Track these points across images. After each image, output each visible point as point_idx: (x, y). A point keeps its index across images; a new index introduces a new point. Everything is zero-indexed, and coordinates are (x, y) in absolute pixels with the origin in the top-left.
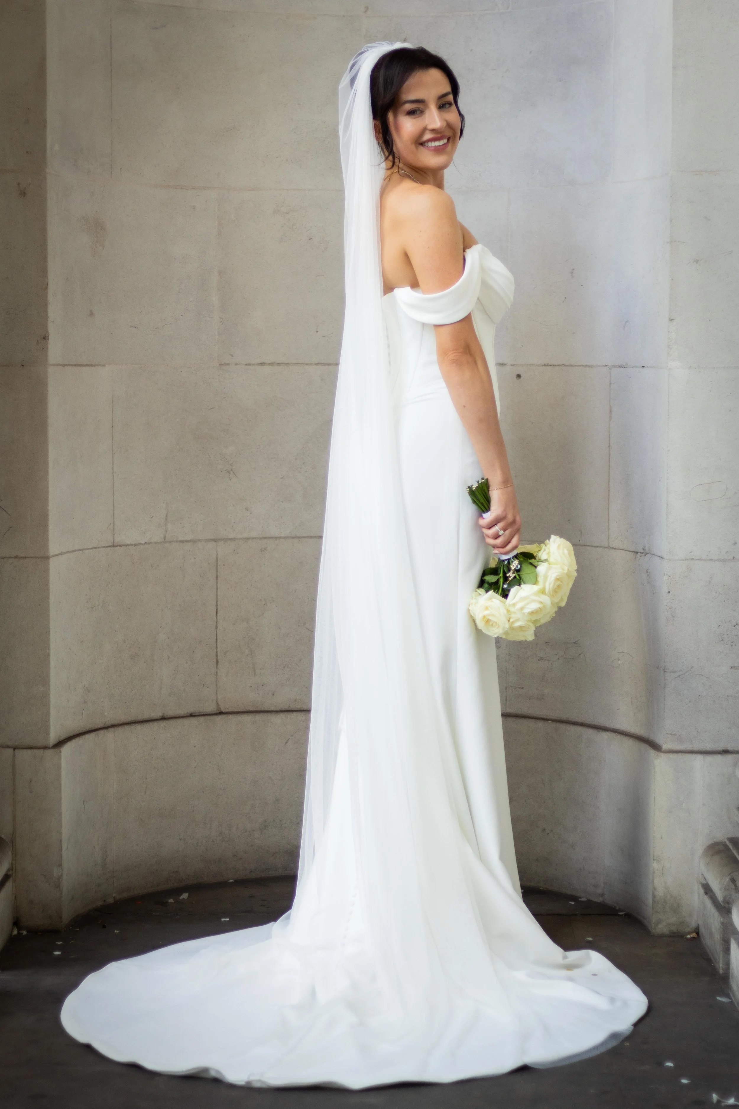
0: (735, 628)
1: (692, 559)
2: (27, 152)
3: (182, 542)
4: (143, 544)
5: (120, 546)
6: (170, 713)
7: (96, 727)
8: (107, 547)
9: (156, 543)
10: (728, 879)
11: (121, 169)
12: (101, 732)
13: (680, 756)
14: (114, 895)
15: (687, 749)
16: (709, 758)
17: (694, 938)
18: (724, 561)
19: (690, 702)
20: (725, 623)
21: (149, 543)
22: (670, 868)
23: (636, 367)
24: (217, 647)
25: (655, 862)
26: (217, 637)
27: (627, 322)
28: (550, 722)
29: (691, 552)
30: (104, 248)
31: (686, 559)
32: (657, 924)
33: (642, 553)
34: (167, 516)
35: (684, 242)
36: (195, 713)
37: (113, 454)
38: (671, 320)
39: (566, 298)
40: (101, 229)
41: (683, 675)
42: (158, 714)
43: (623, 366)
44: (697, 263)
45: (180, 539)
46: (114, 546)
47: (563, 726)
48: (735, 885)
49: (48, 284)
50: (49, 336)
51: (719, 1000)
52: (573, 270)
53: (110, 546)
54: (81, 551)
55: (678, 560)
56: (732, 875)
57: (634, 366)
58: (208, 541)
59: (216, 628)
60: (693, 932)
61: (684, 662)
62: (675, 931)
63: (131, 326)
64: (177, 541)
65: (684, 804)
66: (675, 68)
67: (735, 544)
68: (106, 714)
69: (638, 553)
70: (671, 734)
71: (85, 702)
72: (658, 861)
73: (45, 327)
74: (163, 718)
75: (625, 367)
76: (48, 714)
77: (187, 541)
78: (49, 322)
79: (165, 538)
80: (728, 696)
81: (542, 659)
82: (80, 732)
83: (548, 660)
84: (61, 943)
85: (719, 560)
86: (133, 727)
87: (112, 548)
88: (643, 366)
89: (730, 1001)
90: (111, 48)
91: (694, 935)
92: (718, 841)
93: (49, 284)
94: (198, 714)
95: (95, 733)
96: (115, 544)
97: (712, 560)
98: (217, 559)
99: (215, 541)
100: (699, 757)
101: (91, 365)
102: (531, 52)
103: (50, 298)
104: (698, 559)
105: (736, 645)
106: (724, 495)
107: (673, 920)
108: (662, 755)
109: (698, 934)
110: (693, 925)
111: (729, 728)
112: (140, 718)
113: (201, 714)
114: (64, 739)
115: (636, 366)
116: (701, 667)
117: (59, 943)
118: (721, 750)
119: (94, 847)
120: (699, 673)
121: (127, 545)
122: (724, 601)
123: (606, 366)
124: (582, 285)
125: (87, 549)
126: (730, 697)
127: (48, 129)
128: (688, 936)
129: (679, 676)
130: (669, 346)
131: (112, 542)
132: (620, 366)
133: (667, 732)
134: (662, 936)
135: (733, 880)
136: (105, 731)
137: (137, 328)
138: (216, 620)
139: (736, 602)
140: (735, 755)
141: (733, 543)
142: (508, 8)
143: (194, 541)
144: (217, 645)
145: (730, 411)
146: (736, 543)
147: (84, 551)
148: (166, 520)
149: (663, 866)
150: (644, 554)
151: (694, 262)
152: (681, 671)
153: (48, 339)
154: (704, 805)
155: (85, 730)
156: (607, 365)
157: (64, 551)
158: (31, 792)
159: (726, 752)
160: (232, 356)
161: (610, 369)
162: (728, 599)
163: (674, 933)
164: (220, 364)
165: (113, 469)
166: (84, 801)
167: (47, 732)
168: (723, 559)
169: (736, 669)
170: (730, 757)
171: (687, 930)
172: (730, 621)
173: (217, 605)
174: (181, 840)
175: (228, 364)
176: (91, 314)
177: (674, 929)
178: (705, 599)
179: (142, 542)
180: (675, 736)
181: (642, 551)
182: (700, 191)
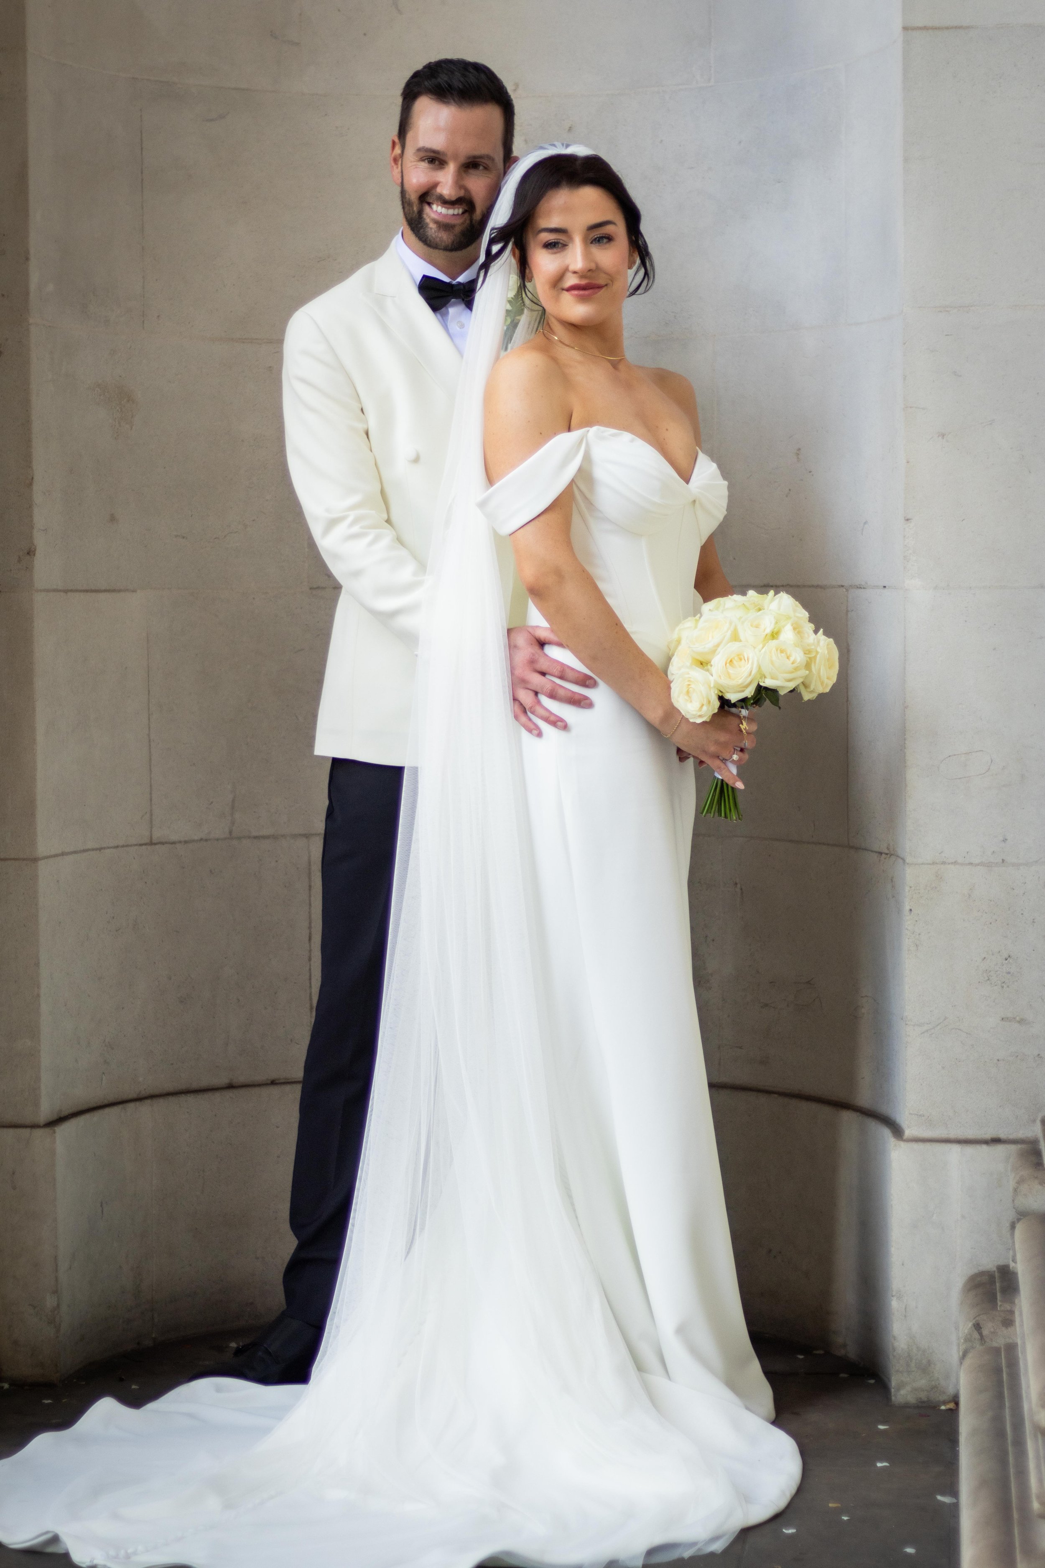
0: (1007, 962)
1: (944, 863)
2: (3, 295)
3: (255, 837)
4: (196, 841)
5: (162, 843)
6: (242, 1079)
7: (125, 1097)
8: (141, 845)
9: (217, 840)
10: (970, 1325)
11: (158, 316)
12: (131, 1106)
13: (928, 1146)
14: (154, 1336)
15: (940, 1136)
16: (970, 1150)
17: (950, 1410)
18: (989, 865)
19: (943, 1068)
20: (993, 954)
21: (206, 840)
22: (916, 1308)
24: (310, 987)
25: (895, 1299)
26: (310, 972)
27: (865, 523)
28: (776, 1096)
29: (942, 852)
30: (134, 427)
31: (934, 863)
32: (898, 1389)
33: (887, 854)
34: (233, 801)
35: (924, 409)
36: (279, 1079)
37: (149, 715)
38: (907, 520)
39: (790, 490)
40: (128, 401)
41: (933, 1031)
42: (224, 1080)
43: (862, 586)
44: (943, 438)
45: (254, 834)
46: (151, 843)
47: (794, 1102)
48: (981, 1334)
49: (33, 478)
50: (35, 550)
51: (938, 1500)
52: (799, 449)
53: (145, 844)
54: (98, 851)
55: (922, 864)
56: (977, 1318)
57: (874, 586)
58: (295, 836)
59: (310, 959)
60: (950, 1402)
61: (933, 1011)
62: (926, 1399)
64: (249, 837)
65: (935, 1215)
66: (906, 160)
67: (1005, 840)
68: (141, 1079)
69: (883, 855)
70: (917, 1115)
71: (105, 1062)
72: (900, 1298)
73: (30, 537)
74: (231, 1087)
75: (864, 588)
76: (38, 1079)
77: (265, 837)
78: (35, 531)
79: (231, 832)
80: (998, 1060)
81: (766, 1005)
82: (98, 1104)
83: (774, 1008)
84: (49, 1401)
85: (981, 864)
86: (183, 1098)
87: (149, 847)
88: (885, 585)
89: (956, 1501)
90: (142, 149)
91: (951, 1406)
92: (984, 1270)
93: (35, 478)
94: (283, 1081)
95: (121, 1106)
96: (153, 841)
97: (972, 864)
98: (309, 863)
99: (307, 838)
100: (956, 1148)
101: (114, 591)
102: (740, 142)
103: (38, 497)
104: (952, 863)
105: (1008, 987)
106: (988, 771)
107: (922, 1383)
108: (902, 1144)
109: (957, 1404)
110: (951, 1391)
111: (1000, 1106)
112: (195, 1085)
113: (288, 1081)
114: (69, 1115)
115: (877, 586)
116: (958, 1018)
117: (46, 1402)
118: (989, 1138)
119: (120, 1267)
120: (956, 1027)
121: (173, 843)
122: (991, 923)
123: (843, 586)
124: (810, 472)
125: (108, 848)
126: (1001, 1062)
127: (33, 263)
128: (943, 1407)
129: (927, 1031)
130: (906, 556)
131: (149, 839)
132: (859, 586)
133: (911, 1112)
134: (906, 1406)
135: (977, 1327)
136: (138, 1103)
137: (187, 538)
138: (308, 949)
139: (1008, 925)
140: (1006, 1146)
141: (1003, 839)
142: (709, 80)
143: (274, 837)
144: (310, 983)
145: (994, 649)
147: (102, 851)
148: (233, 808)
149: (906, 1305)
150: (889, 855)
151: (939, 436)
152: (929, 1024)
153: (34, 555)
154: (963, 1217)
155: (106, 1102)
156: (843, 584)
157: (67, 850)
158: (14, 1188)
159: (996, 1141)
161: (846, 591)
162: (996, 920)
163: (924, 1402)
164: (311, 589)
165: (149, 735)
166: (102, 1203)
167: (37, 1104)
168: (987, 863)
169: (1010, 1021)
170: (1000, 1149)
171: (942, 1398)
172: (999, 952)
173: (310, 928)
174: (257, 1258)
175: (324, 588)
176: (113, 519)
177: (923, 1396)
178: (962, 921)
179: (196, 838)
180: (922, 1118)
181: (887, 852)
182: (947, 335)
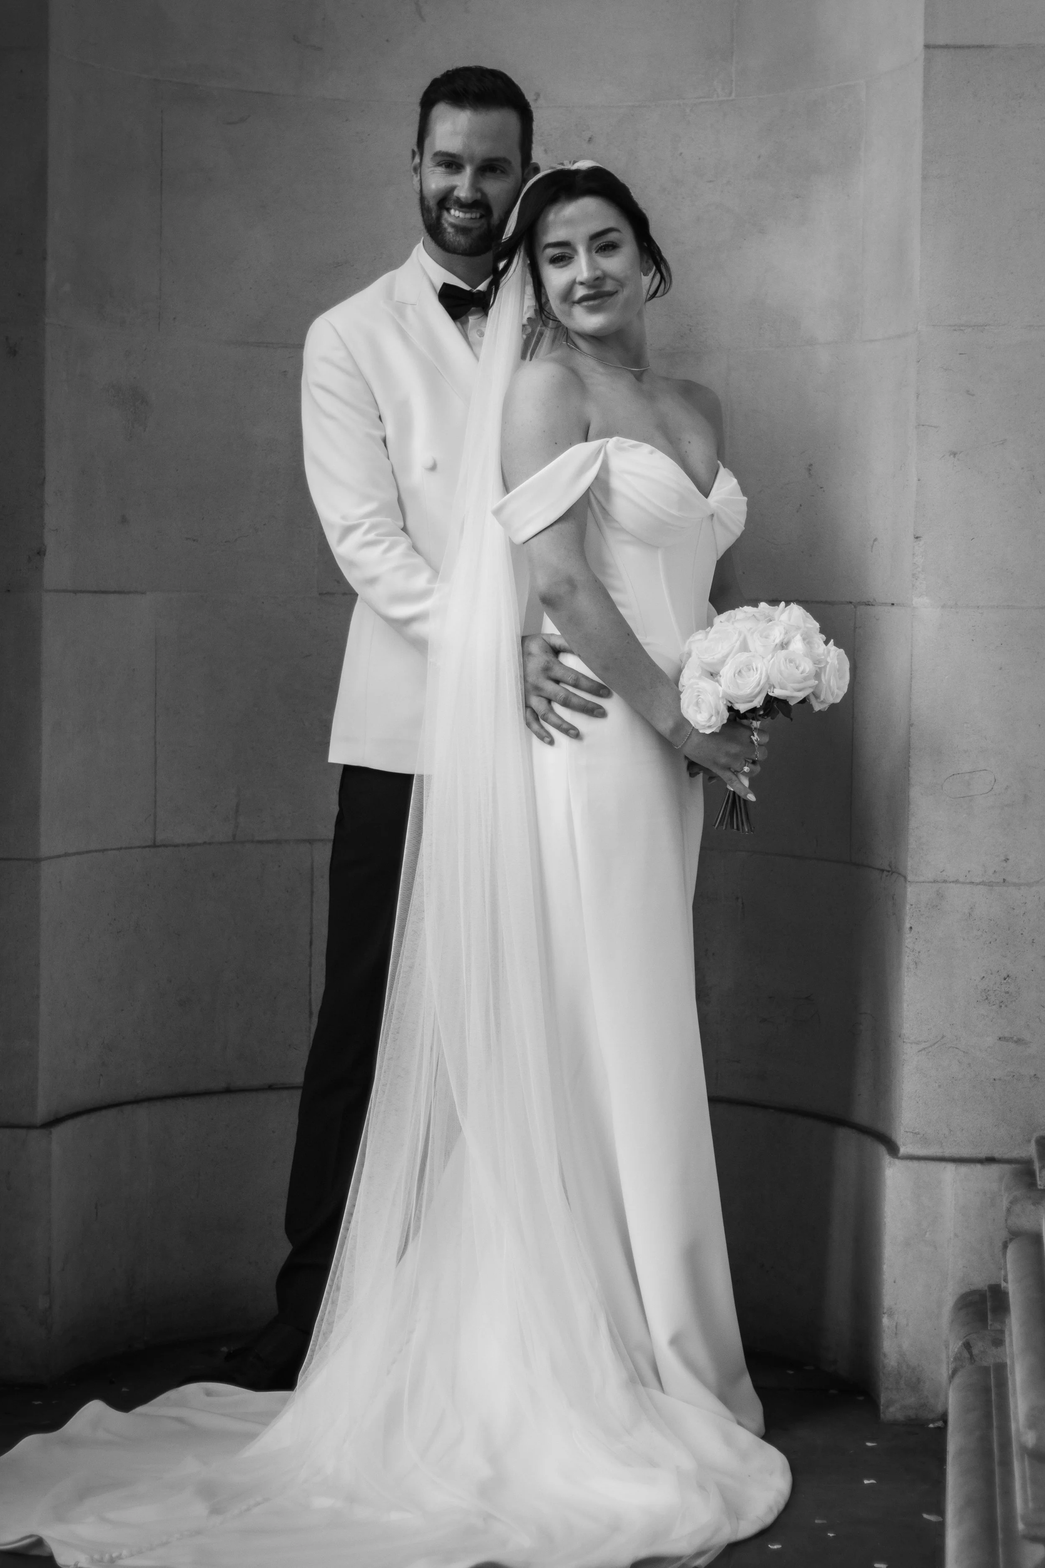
0: (1005, 981)
1: (945, 881)
2: (19, 295)
3: (261, 842)
4: (199, 844)
5: (165, 846)
6: (239, 1083)
7: (121, 1100)
8: (145, 847)
9: (221, 843)
10: (960, 1343)
11: (174, 318)
12: (126, 1108)
13: (923, 1164)
14: (145, 1339)
15: (935, 1154)
16: (964, 1169)
17: (939, 1428)
18: (990, 885)
19: (940, 1086)
20: (992, 974)
21: (210, 844)
22: (907, 1325)
23: (885, 604)
24: (310, 992)
25: (886, 1316)
26: (310, 978)
27: (875, 540)
29: (944, 870)
30: (147, 429)
31: (935, 882)
32: (888, 1407)
33: (889, 871)
34: (238, 805)
35: (935, 427)
36: (277, 1084)
37: (155, 717)
38: (917, 538)
39: (801, 505)
40: (142, 403)
41: (930, 1049)
42: (222, 1085)
43: (870, 603)
44: (954, 457)
45: (258, 838)
46: (155, 846)
47: (792, 1118)
48: (971, 1353)
49: (45, 478)
50: (45, 550)
51: (925, 1518)
52: (811, 465)
53: (149, 847)
54: (102, 853)
55: (923, 882)
56: (967, 1338)
57: (882, 603)
58: (298, 842)
59: (310, 965)
60: (938, 1420)
61: (931, 1029)
62: (914, 1417)
63: (187, 539)
64: (252, 841)
65: (928, 1233)
66: (925, 178)
67: (1006, 860)
68: (139, 1081)
69: (885, 873)
70: (912, 1133)
71: (104, 1064)
72: (891, 1315)
73: (41, 537)
74: (228, 1091)
75: (872, 605)
76: (36, 1080)
77: (269, 842)
78: (46, 531)
79: (234, 836)
80: (995, 1080)
81: (765, 1020)
82: (98, 1106)
83: (772, 1023)
84: (39, 1402)
85: (982, 883)
86: (181, 1101)
87: (153, 850)
88: (893, 603)
89: (942, 1520)
90: (162, 150)
91: (940, 1424)
92: (975, 1289)
93: (47, 478)
94: (280, 1086)
95: (120, 1108)
96: (157, 844)
97: (973, 883)
98: (312, 869)
99: (310, 843)
100: (950, 1167)
101: (123, 592)
102: (760, 157)
103: (49, 497)
104: (953, 882)
105: (1006, 1006)
106: (991, 791)
107: (911, 1400)
108: (897, 1162)
109: (945, 1422)
110: (940, 1409)
111: (995, 1126)
112: (192, 1089)
113: (285, 1086)
114: (65, 1117)
116: (956, 1036)
117: (36, 1403)
118: (984, 1157)
119: (114, 1269)
120: (953, 1046)
121: (177, 846)
122: (990, 943)
123: (851, 603)
124: (821, 488)
125: (111, 849)
126: (997, 1081)
127: (50, 262)
128: (931, 1426)
129: (924, 1049)
130: (913, 575)
131: (153, 841)
132: (867, 603)
133: (907, 1130)
134: (894, 1423)
135: (967, 1346)
136: (136, 1105)
137: (197, 541)
138: (309, 954)
139: (1007, 944)
140: (1001, 1166)
141: (1004, 859)
142: (730, 94)
143: (278, 842)
144: (310, 989)
145: (1001, 669)
146: (1008, 859)
147: (106, 852)
148: (237, 811)
149: (897, 1323)
150: (890, 873)
151: (950, 456)
152: (927, 1042)
153: (44, 555)
154: (956, 1235)
155: (106, 1103)
156: (852, 601)
157: (71, 851)
158: (9, 1189)
159: (990, 1160)
160: (338, 582)
161: (855, 607)
162: (996, 940)
163: (912, 1420)
164: (320, 594)
165: (154, 737)
166: (97, 1204)
167: (34, 1105)
168: (988, 882)
169: (1007, 1041)
170: (995, 1168)
171: (931, 1416)
172: (998, 971)
173: (311, 933)
175: (333, 594)
176: (124, 520)
177: (911, 1413)
178: (962, 939)
179: (200, 841)
180: (918, 1136)
181: (889, 869)
182: (960, 354)
